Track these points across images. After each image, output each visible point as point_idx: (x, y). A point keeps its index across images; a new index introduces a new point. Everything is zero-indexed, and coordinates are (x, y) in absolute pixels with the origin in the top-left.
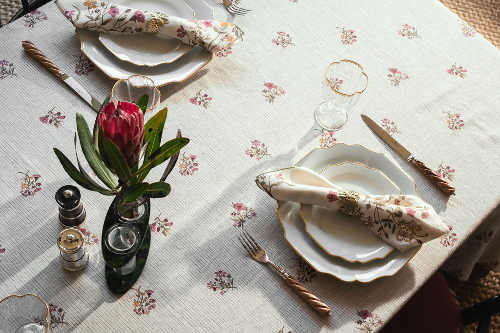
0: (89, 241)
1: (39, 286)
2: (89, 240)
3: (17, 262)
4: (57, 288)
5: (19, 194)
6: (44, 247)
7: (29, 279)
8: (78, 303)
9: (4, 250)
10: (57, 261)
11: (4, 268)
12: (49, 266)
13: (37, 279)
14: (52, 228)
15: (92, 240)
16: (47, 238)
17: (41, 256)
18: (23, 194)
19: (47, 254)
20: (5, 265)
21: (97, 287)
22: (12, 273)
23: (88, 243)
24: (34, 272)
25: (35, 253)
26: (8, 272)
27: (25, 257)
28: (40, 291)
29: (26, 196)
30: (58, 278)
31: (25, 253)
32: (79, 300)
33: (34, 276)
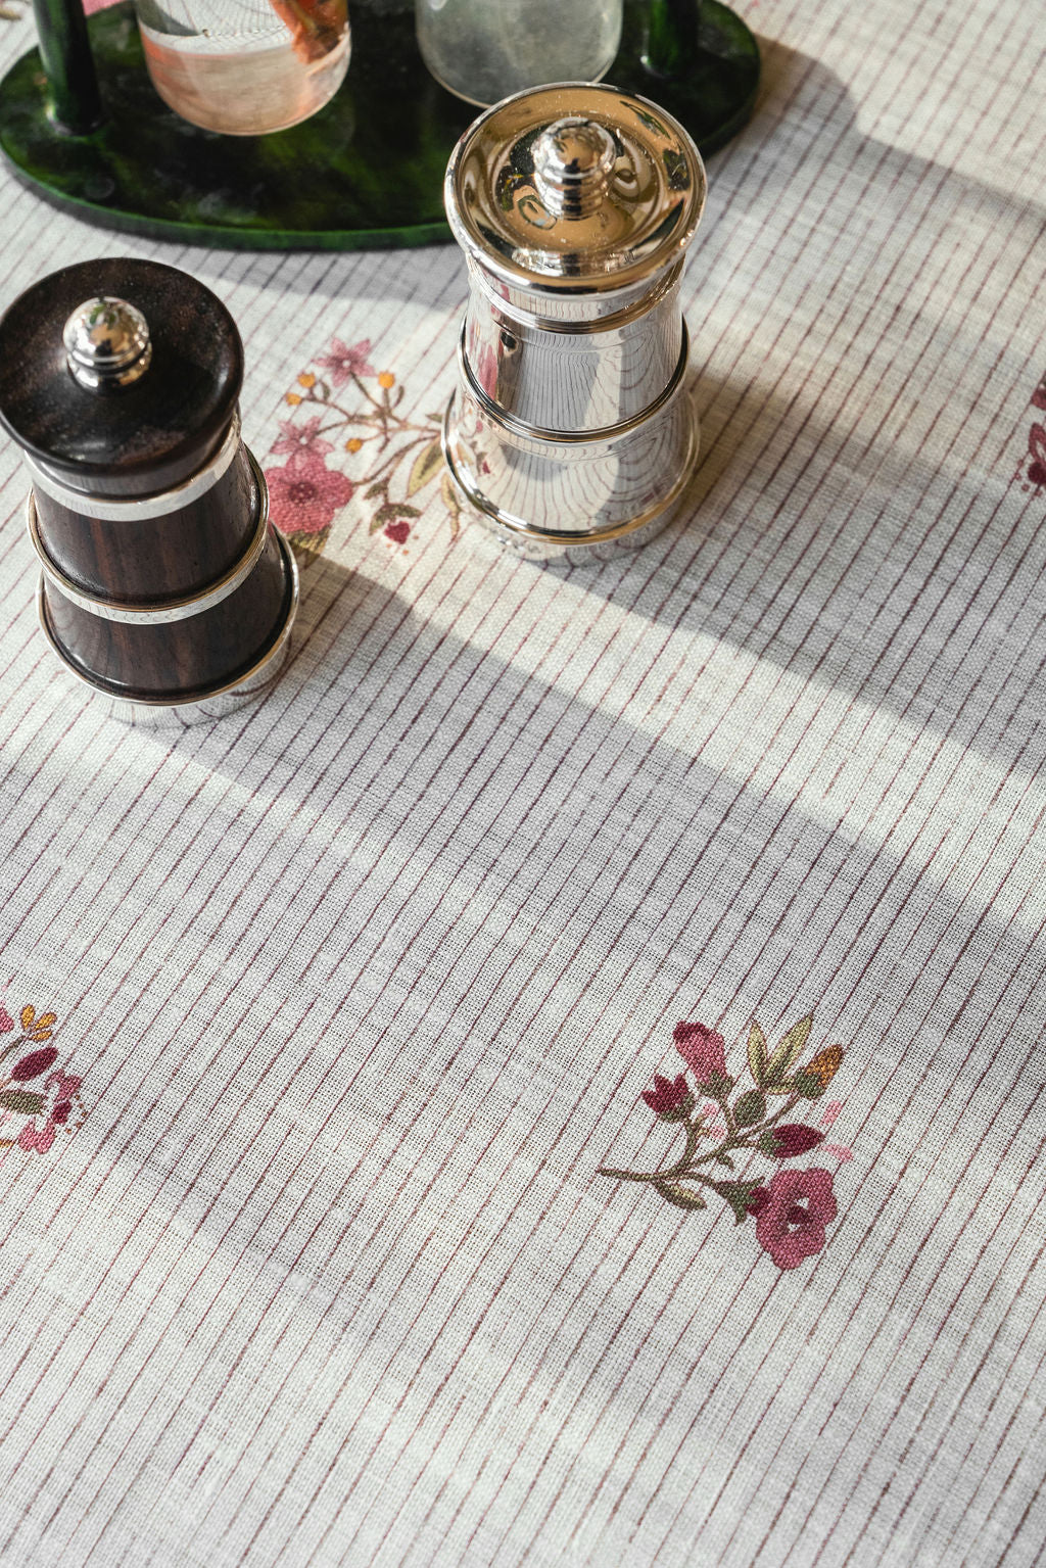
0: (368, 409)
1: (912, 629)
2: (356, 419)
3: (760, 878)
4: (877, 492)
5: (71, 1151)
6: (539, 728)
7: (884, 720)
8: (939, 302)
9: (683, 1033)
10: (634, 581)
11: (856, 961)
12: (705, 625)
13: (861, 667)
14: (336, 738)
15: (348, 397)
16: (446, 737)
17: (635, 715)
18: (61, 1113)
19: (600, 682)
20: (829, 959)
21: (752, 221)
22: (878, 877)
23: (383, 413)
24: (804, 711)
25: (621, 775)
26: (886, 910)
27: (695, 840)
28: (954, 605)
29: (72, 1084)
30: (786, 519)
31: (655, 853)
32: (913, 304)
33: (842, 698)
